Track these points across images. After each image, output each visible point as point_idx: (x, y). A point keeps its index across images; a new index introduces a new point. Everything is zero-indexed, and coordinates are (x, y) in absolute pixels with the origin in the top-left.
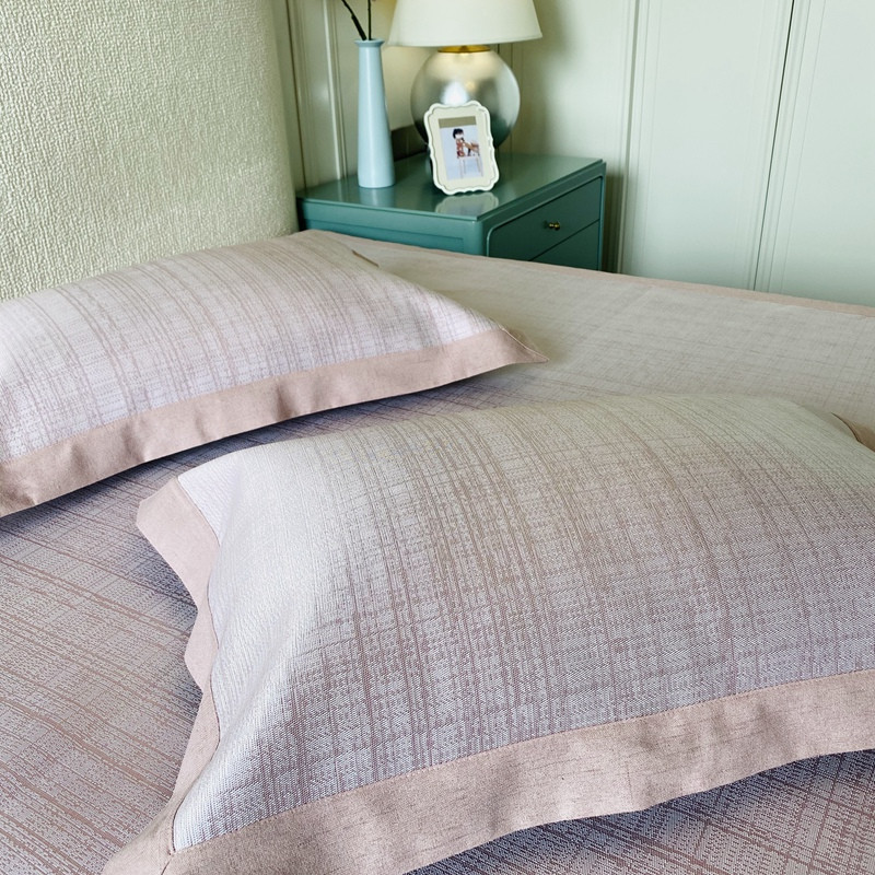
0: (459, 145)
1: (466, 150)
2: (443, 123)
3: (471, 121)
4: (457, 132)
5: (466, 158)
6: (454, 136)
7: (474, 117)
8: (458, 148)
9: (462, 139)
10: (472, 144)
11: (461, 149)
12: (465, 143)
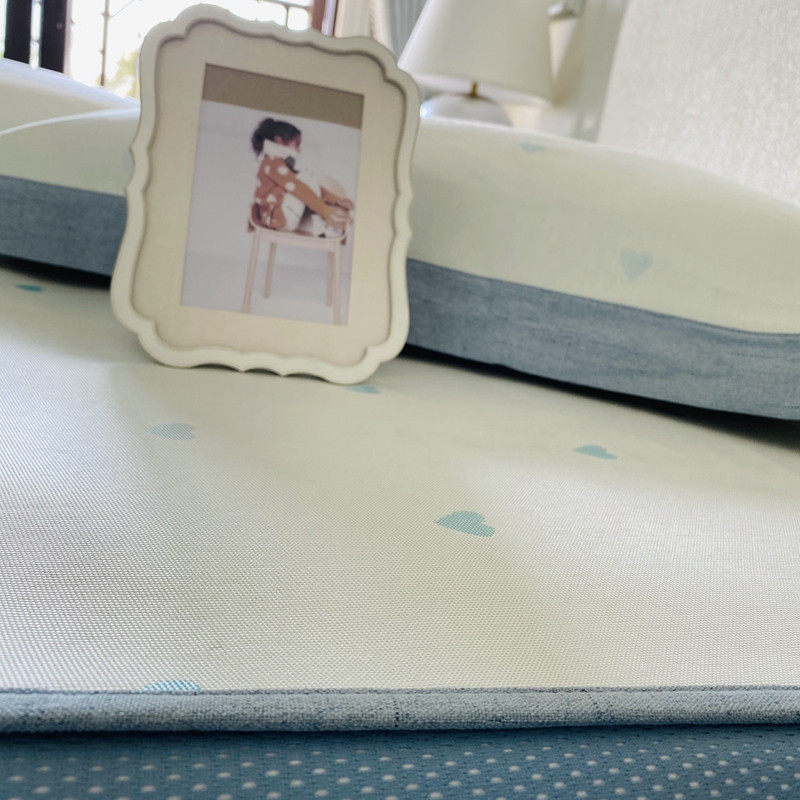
4: (273, 130)
5: (286, 241)
6: (258, 145)
7: (361, 97)
8: (261, 193)
9: (290, 163)
10: (324, 192)
11: (271, 199)
12: (298, 183)
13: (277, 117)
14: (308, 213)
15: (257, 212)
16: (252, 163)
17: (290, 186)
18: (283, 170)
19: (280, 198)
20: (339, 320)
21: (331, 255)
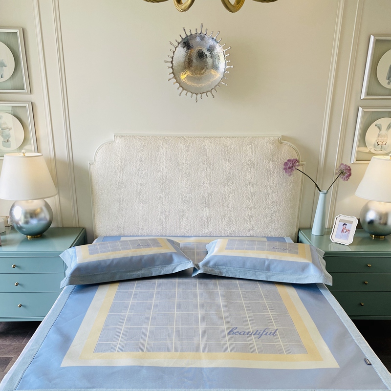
0: (343, 229)
1: (345, 231)
2: (340, 220)
3: (351, 222)
4: (344, 224)
5: (344, 233)
7: (353, 221)
10: (348, 229)
15: (342, 231)
21: (348, 235)
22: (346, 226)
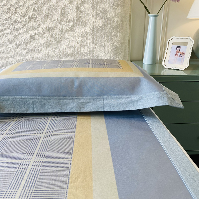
5: (178, 57)
6: (177, 49)
7: (188, 43)
8: (176, 53)
9: (179, 50)
10: (182, 52)
11: (177, 53)
12: (180, 52)
13: (179, 46)
14: (181, 54)
15: (176, 55)
16: (176, 50)
17: (179, 52)
18: (179, 51)
19: (178, 53)
20: (182, 64)
21: (182, 58)
22: (181, 49)
